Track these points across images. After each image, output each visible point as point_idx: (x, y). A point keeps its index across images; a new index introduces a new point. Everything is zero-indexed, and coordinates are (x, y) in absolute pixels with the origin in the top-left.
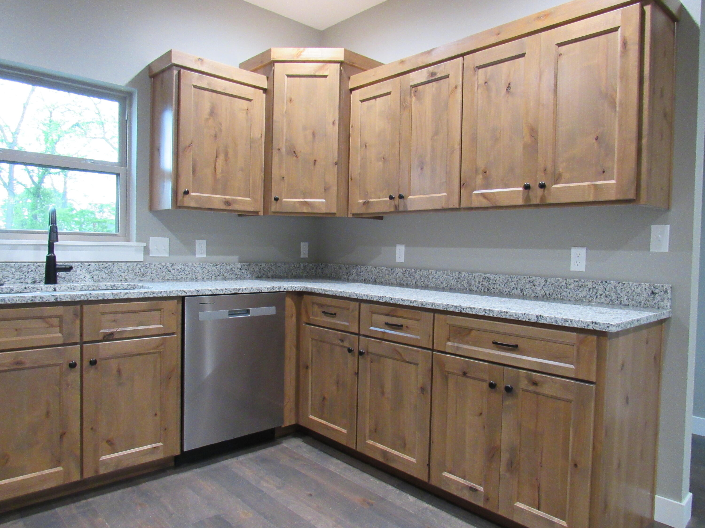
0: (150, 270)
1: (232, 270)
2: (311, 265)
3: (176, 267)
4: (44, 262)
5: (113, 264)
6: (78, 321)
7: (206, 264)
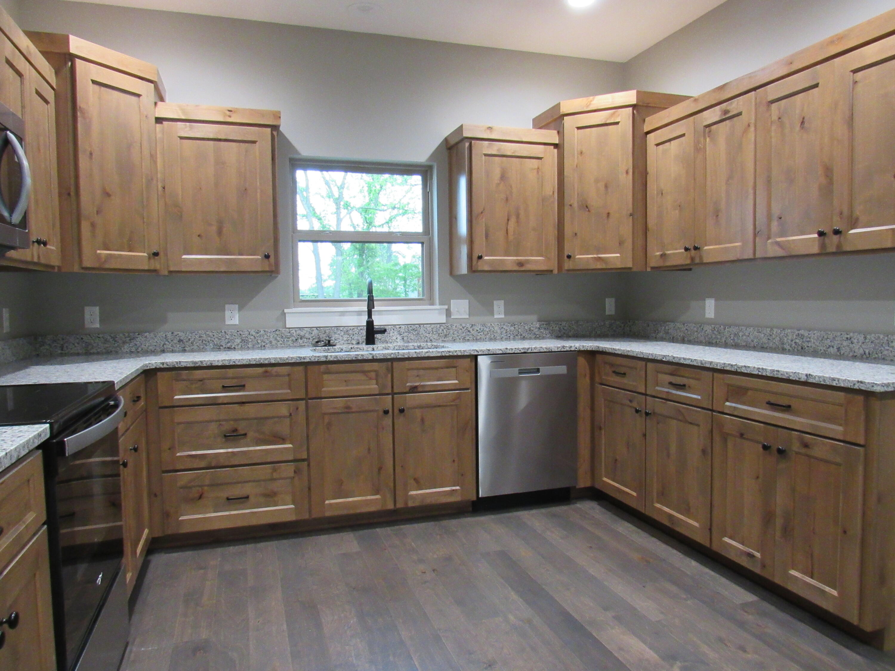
0: (451, 332)
1: (530, 330)
2: (618, 323)
3: (476, 328)
4: (365, 326)
5: (420, 326)
6: (390, 375)
7: (504, 325)
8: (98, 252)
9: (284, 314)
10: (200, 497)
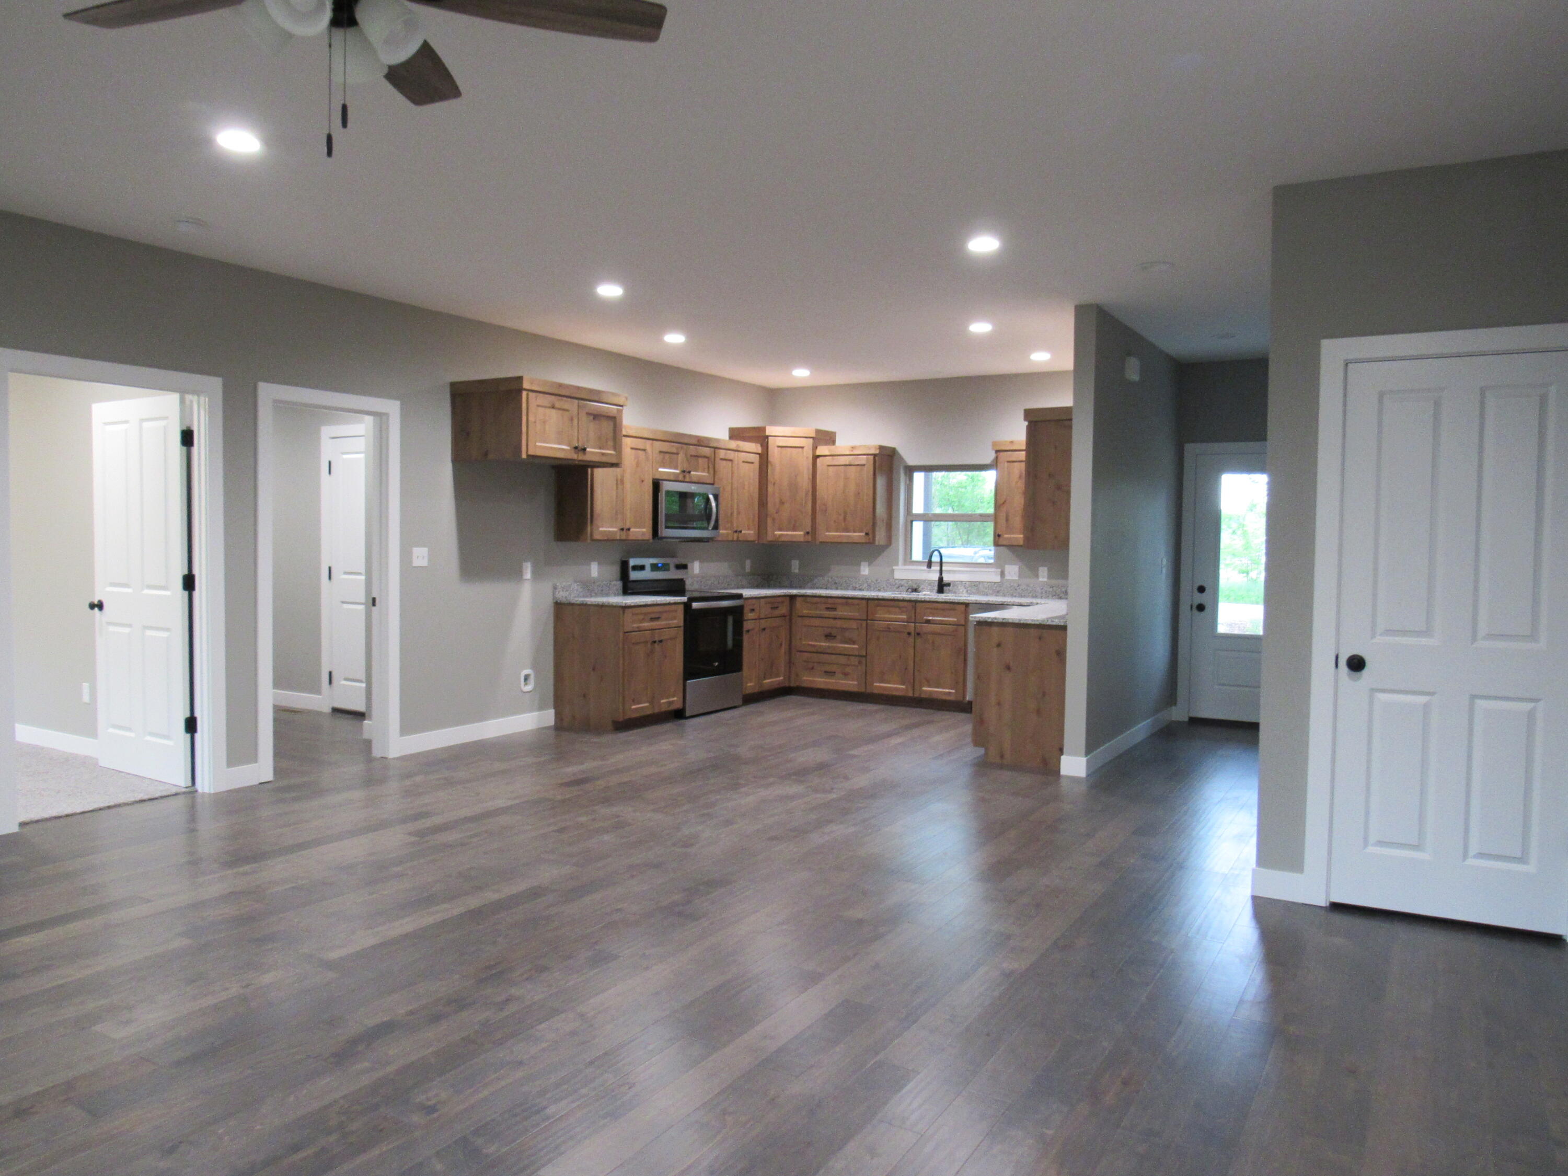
4: (937, 580)
5: (980, 582)
6: (914, 611)
8: (776, 533)
9: (893, 570)
10: (813, 668)
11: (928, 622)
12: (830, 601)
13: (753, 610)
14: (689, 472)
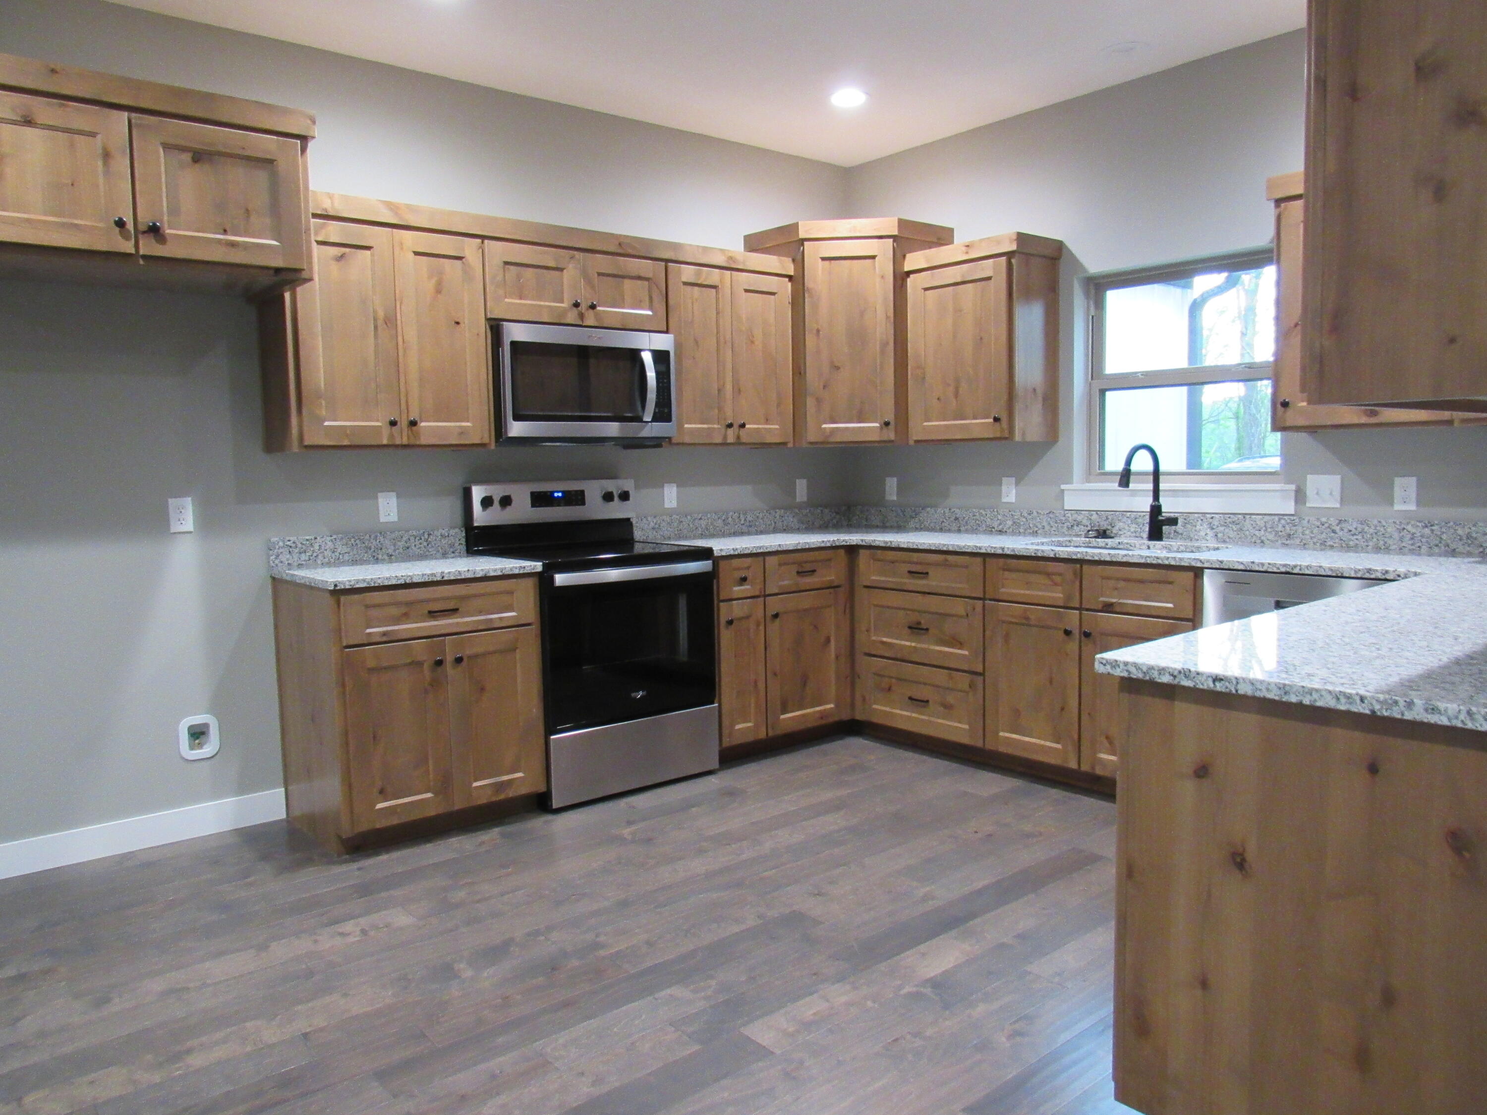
3: (1347, 526)
4: (1148, 512)
5: (1244, 517)
6: (1078, 583)
7: (1408, 523)
8: (824, 426)
9: (1063, 489)
10: (889, 689)
11: (1108, 608)
12: (915, 555)
13: (744, 580)
14: (593, 307)
